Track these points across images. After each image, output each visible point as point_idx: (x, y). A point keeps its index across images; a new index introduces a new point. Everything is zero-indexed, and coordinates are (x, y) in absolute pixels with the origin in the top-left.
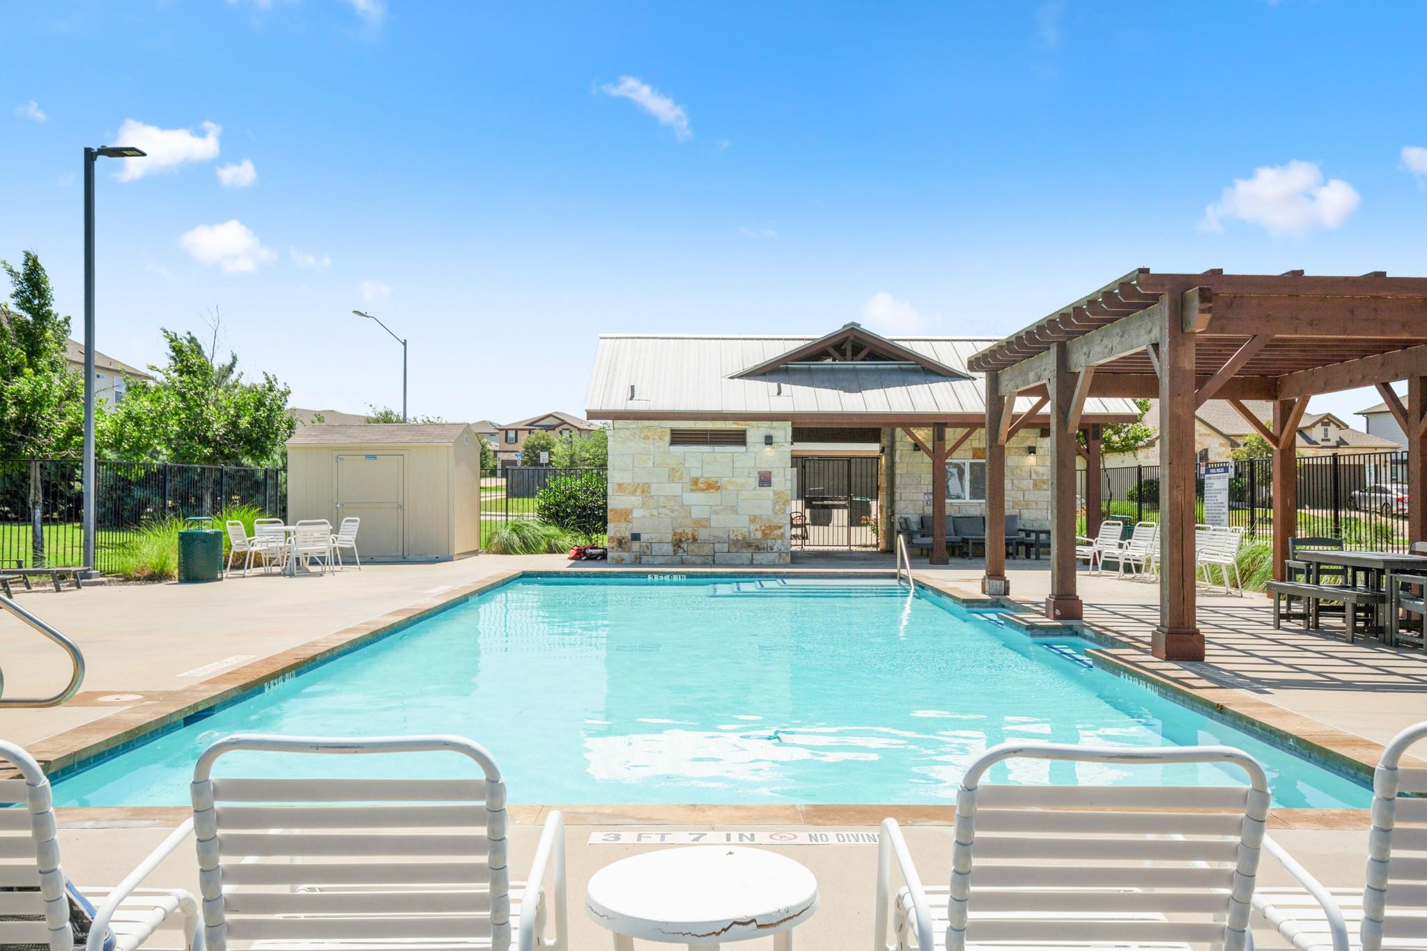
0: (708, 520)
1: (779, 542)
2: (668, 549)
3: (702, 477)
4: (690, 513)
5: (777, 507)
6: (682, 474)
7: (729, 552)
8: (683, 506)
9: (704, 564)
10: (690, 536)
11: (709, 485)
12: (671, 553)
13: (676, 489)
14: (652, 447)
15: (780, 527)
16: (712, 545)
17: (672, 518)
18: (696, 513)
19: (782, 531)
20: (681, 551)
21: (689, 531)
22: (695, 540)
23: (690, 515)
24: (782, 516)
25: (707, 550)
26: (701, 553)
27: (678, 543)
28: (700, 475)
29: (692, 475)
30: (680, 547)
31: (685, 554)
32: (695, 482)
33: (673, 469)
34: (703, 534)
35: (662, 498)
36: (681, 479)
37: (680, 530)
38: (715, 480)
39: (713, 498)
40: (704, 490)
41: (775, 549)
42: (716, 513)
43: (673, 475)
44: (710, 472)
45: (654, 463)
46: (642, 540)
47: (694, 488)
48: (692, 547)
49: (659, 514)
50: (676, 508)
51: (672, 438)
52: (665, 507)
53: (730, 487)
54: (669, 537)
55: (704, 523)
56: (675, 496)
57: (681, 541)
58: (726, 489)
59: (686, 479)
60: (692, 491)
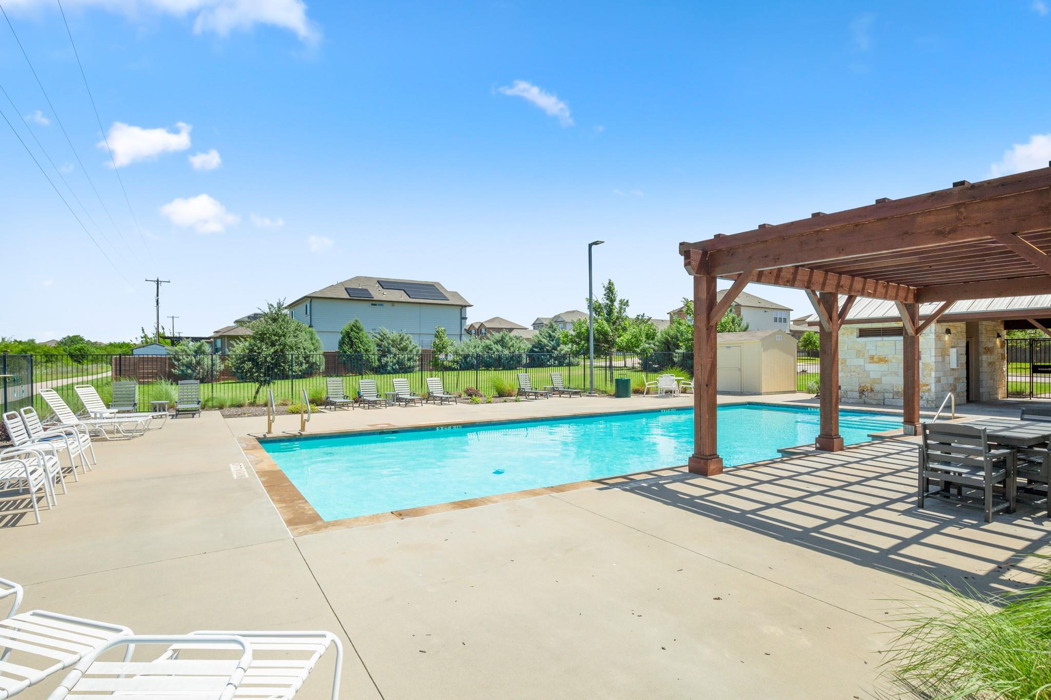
0: (880, 379)
1: (927, 394)
2: (857, 395)
3: (876, 355)
4: (869, 375)
5: (925, 373)
6: (864, 353)
7: (893, 398)
8: (865, 371)
9: (878, 405)
10: (869, 388)
11: (880, 359)
12: (858, 397)
13: (861, 362)
14: (847, 339)
15: (927, 385)
16: (883, 394)
17: (859, 378)
18: (872, 375)
19: (929, 387)
20: (864, 396)
21: (869, 385)
22: (872, 390)
23: (869, 377)
24: (929, 378)
25: (880, 396)
26: (876, 398)
27: (862, 392)
28: (875, 354)
29: (870, 354)
30: (863, 394)
31: (866, 398)
32: (872, 358)
33: (859, 351)
34: (877, 387)
35: (853, 367)
36: (863, 356)
37: (863, 385)
38: (884, 356)
39: (883, 367)
40: (877, 362)
41: (924, 398)
42: (885, 375)
43: (859, 354)
44: (881, 352)
45: (848, 348)
46: (842, 389)
47: (871, 361)
48: (870, 394)
49: (851, 375)
50: (861, 372)
51: (860, 333)
52: (854, 372)
53: (894, 361)
54: (857, 388)
55: (878, 381)
56: (861, 366)
57: (864, 391)
58: (891, 362)
59: (867, 356)
60: (870, 363)
